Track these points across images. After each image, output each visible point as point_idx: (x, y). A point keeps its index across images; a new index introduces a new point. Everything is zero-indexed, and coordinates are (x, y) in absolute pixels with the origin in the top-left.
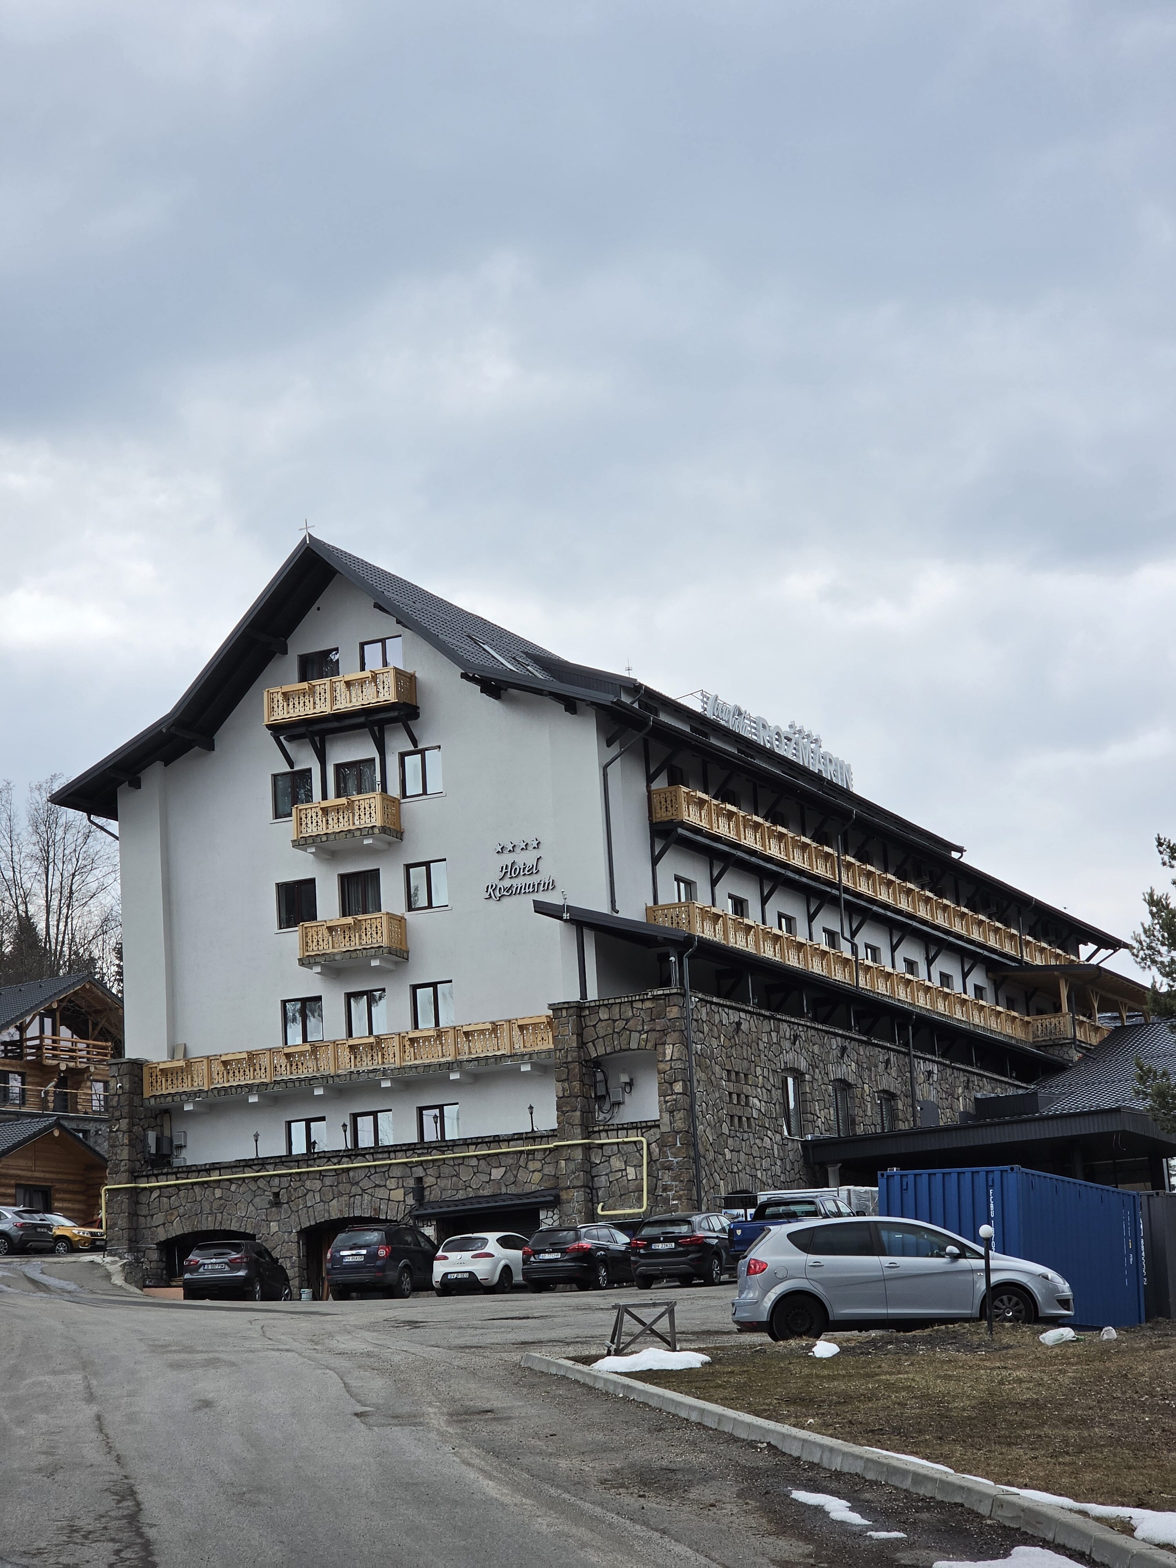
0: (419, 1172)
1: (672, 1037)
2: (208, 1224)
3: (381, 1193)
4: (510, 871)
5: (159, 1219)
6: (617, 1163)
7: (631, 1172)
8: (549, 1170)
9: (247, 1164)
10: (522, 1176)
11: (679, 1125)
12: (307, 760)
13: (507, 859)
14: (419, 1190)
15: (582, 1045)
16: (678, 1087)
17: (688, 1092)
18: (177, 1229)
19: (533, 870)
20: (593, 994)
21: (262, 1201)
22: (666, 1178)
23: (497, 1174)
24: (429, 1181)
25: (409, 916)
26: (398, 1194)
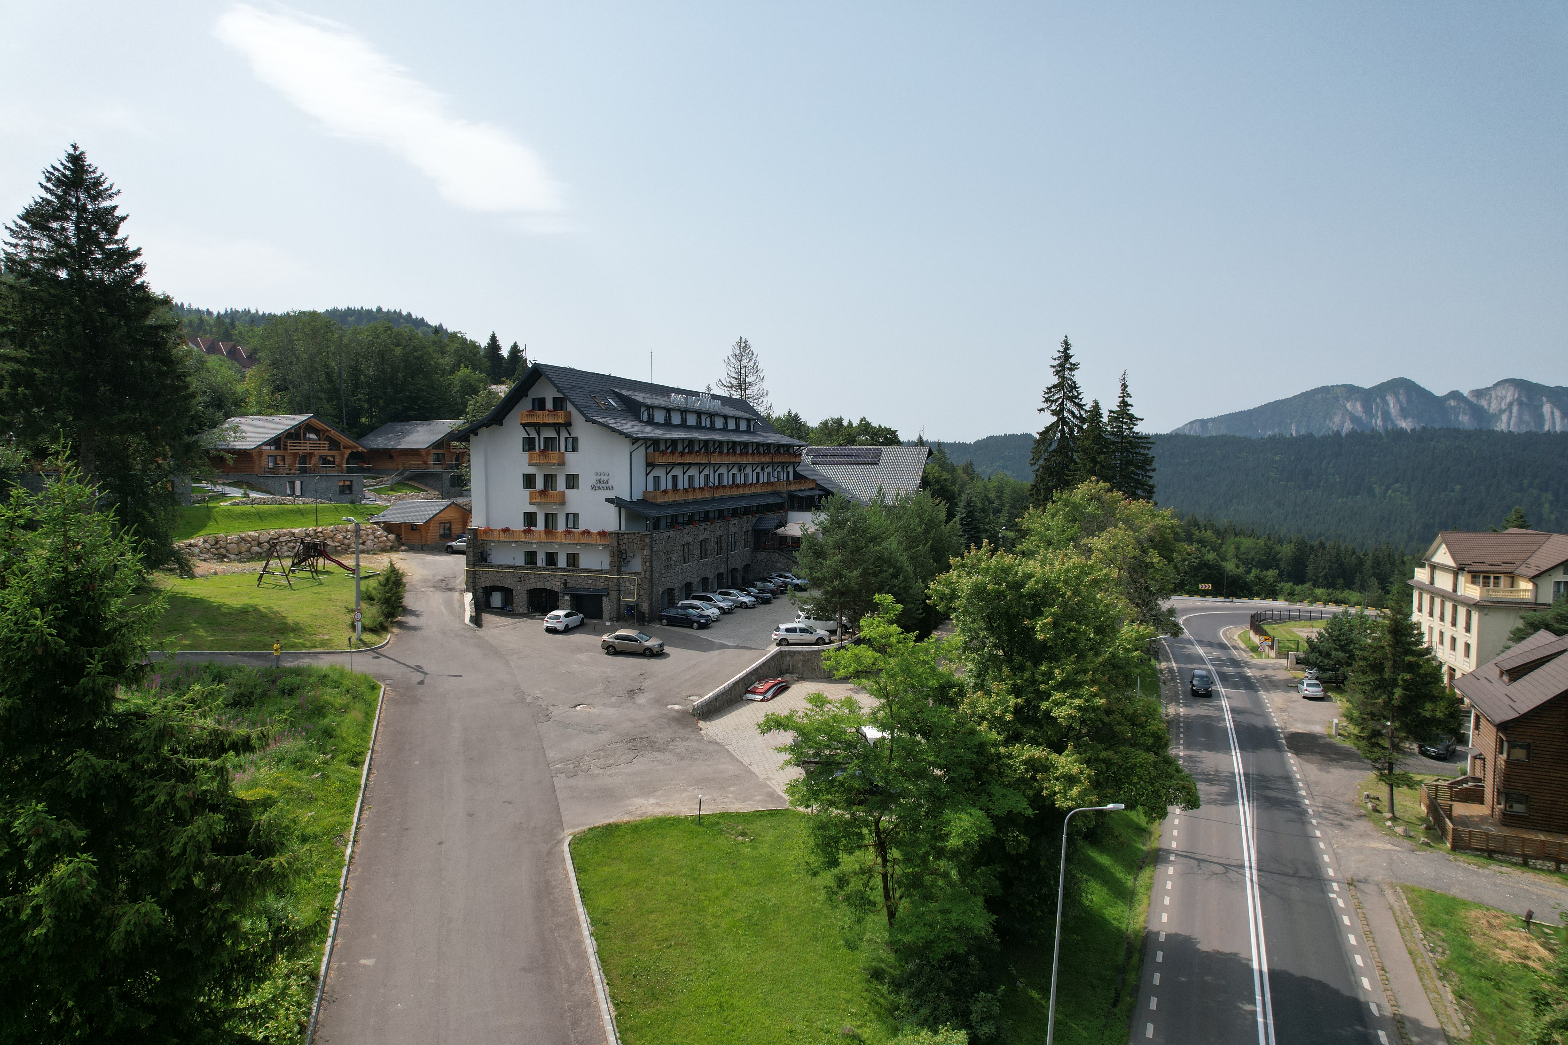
0: (566, 577)
1: (647, 548)
2: (498, 584)
3: (553, 582)
4: (599, 481)
5: (482, 580)
6: (627, 584)
7: (632, 587)
8: (606, 583)
9: (511, 567)
10: (598, 583)
11: (647, 576)
12: (533, 434)
13: (598, 477)
14: (565, 584)
15: (618, 545)
16: (648, 564)
17: (651, 565)
18: (488, 584)
19: (607, 482)
20: (623, 529)
21: (516, 579)
22: (642, 592)
23: (590, 581)
24: (569, 581)
25: (567, 491)
26: (559, 584)
